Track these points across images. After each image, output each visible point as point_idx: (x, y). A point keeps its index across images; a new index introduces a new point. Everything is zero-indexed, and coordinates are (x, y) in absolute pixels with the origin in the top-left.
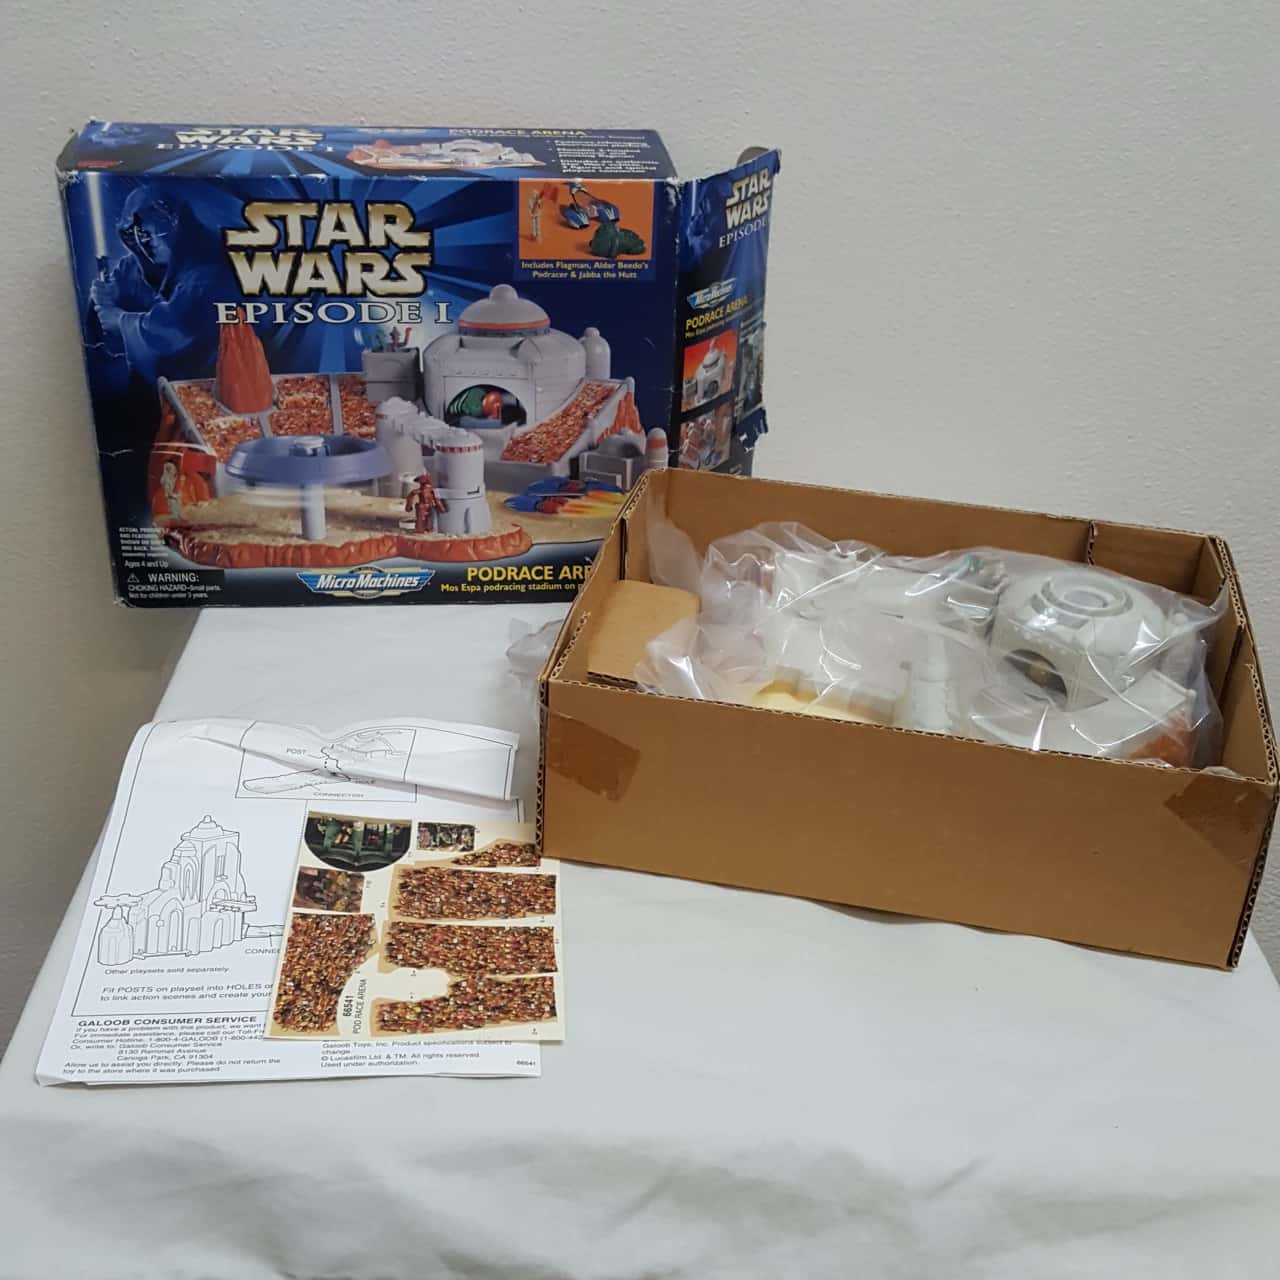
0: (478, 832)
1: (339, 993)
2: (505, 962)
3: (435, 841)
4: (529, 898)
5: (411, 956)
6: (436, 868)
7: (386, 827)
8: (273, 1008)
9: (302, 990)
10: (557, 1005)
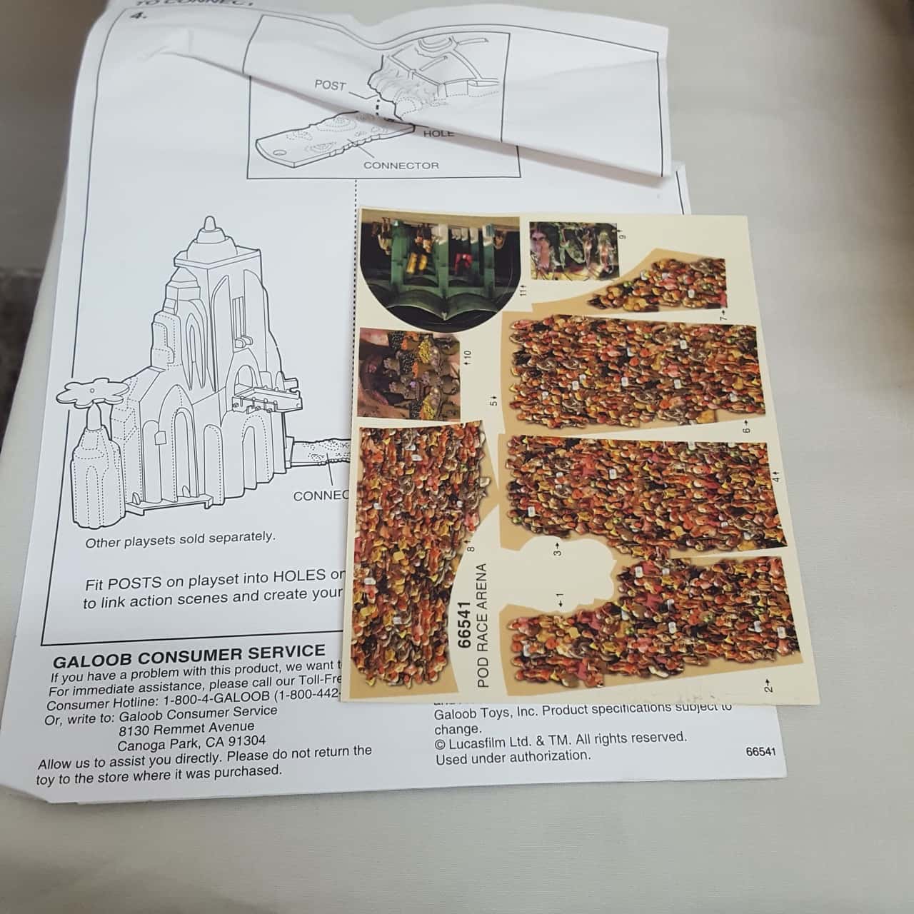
0: (623, 237)
1: (446, 595)
2: (699, 522)
3: (558, 260)
4: (718, 378)
5: (549, 510)
6: (566, 317)
7: (480, 233)
8: (349, 637)
9: (390, 593)
10: (796, 623)
